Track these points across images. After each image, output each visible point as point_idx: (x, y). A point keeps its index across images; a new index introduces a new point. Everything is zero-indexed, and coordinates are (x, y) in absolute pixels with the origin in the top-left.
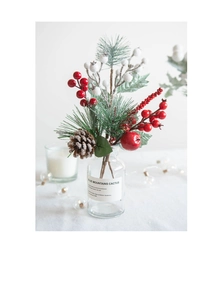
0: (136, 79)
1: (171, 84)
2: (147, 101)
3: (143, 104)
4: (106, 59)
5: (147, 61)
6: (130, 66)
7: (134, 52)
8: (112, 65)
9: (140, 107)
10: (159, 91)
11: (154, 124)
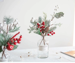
0: (16, 28)
1: (31, 29)
2: (15, 36)
4: (5, 22)
5: (19, 23)
6: (14, 24)
7: (15, 20)
8: (8, 24)
9: (13, 37)
10: (19, 33)
11: (18, 42)
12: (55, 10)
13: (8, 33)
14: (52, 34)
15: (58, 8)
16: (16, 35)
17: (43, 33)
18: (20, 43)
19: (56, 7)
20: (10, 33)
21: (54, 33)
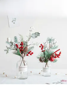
3: (56, 52)
4: (49, 42)
6: (53, 43)
9: (55, 52)
10: (59, 50)
11: (58, 57)
12: (30, 31)
13: (50, 50)
14: (31, 54)
15: (33, 29)
16: (57, 51)
17: (22, 53)
18: (59, 57)
19: (30, 28)
20: (51, 50)
21: (32, 53)
